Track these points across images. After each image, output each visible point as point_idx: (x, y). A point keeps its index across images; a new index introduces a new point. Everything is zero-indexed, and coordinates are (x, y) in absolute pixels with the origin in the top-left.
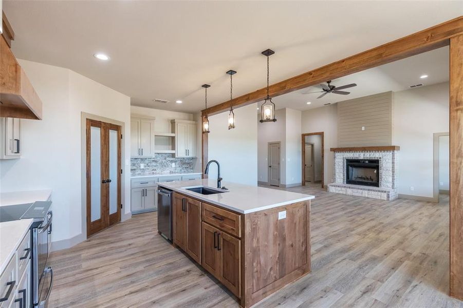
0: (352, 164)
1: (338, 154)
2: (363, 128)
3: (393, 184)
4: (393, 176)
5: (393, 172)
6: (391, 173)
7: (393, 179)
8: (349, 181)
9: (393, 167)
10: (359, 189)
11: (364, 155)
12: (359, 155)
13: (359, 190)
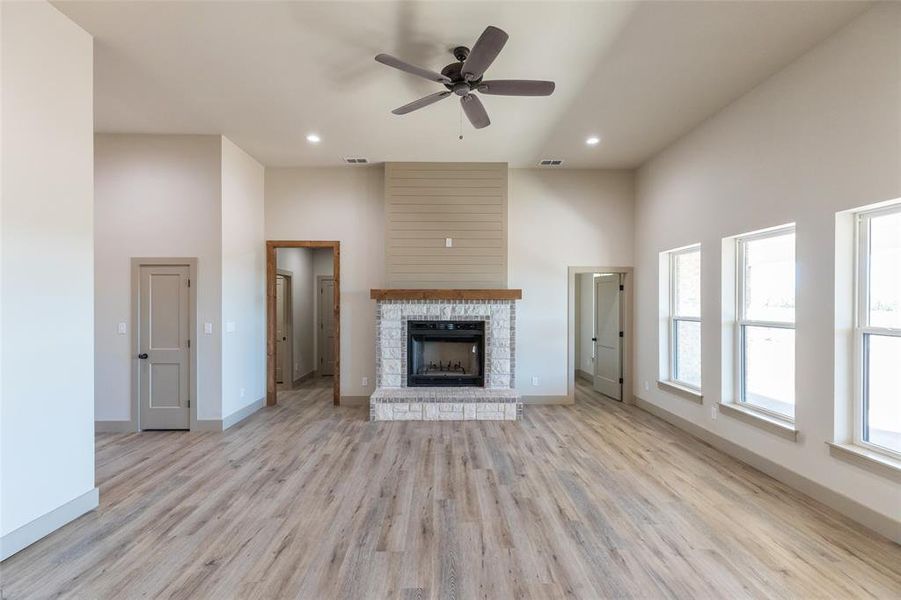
0: (420, 332)
1: (389, 306)
2: (449, 243)
3: (513, 376)
4: (512, 360)
5: (513, 349)
6: (508, 350)
7: (512, 366)
8: (417, 378)
9: (512, 339)
10: (454, 400)
11: (453, 309)
12: (442, 310)
13: (457, 405)
